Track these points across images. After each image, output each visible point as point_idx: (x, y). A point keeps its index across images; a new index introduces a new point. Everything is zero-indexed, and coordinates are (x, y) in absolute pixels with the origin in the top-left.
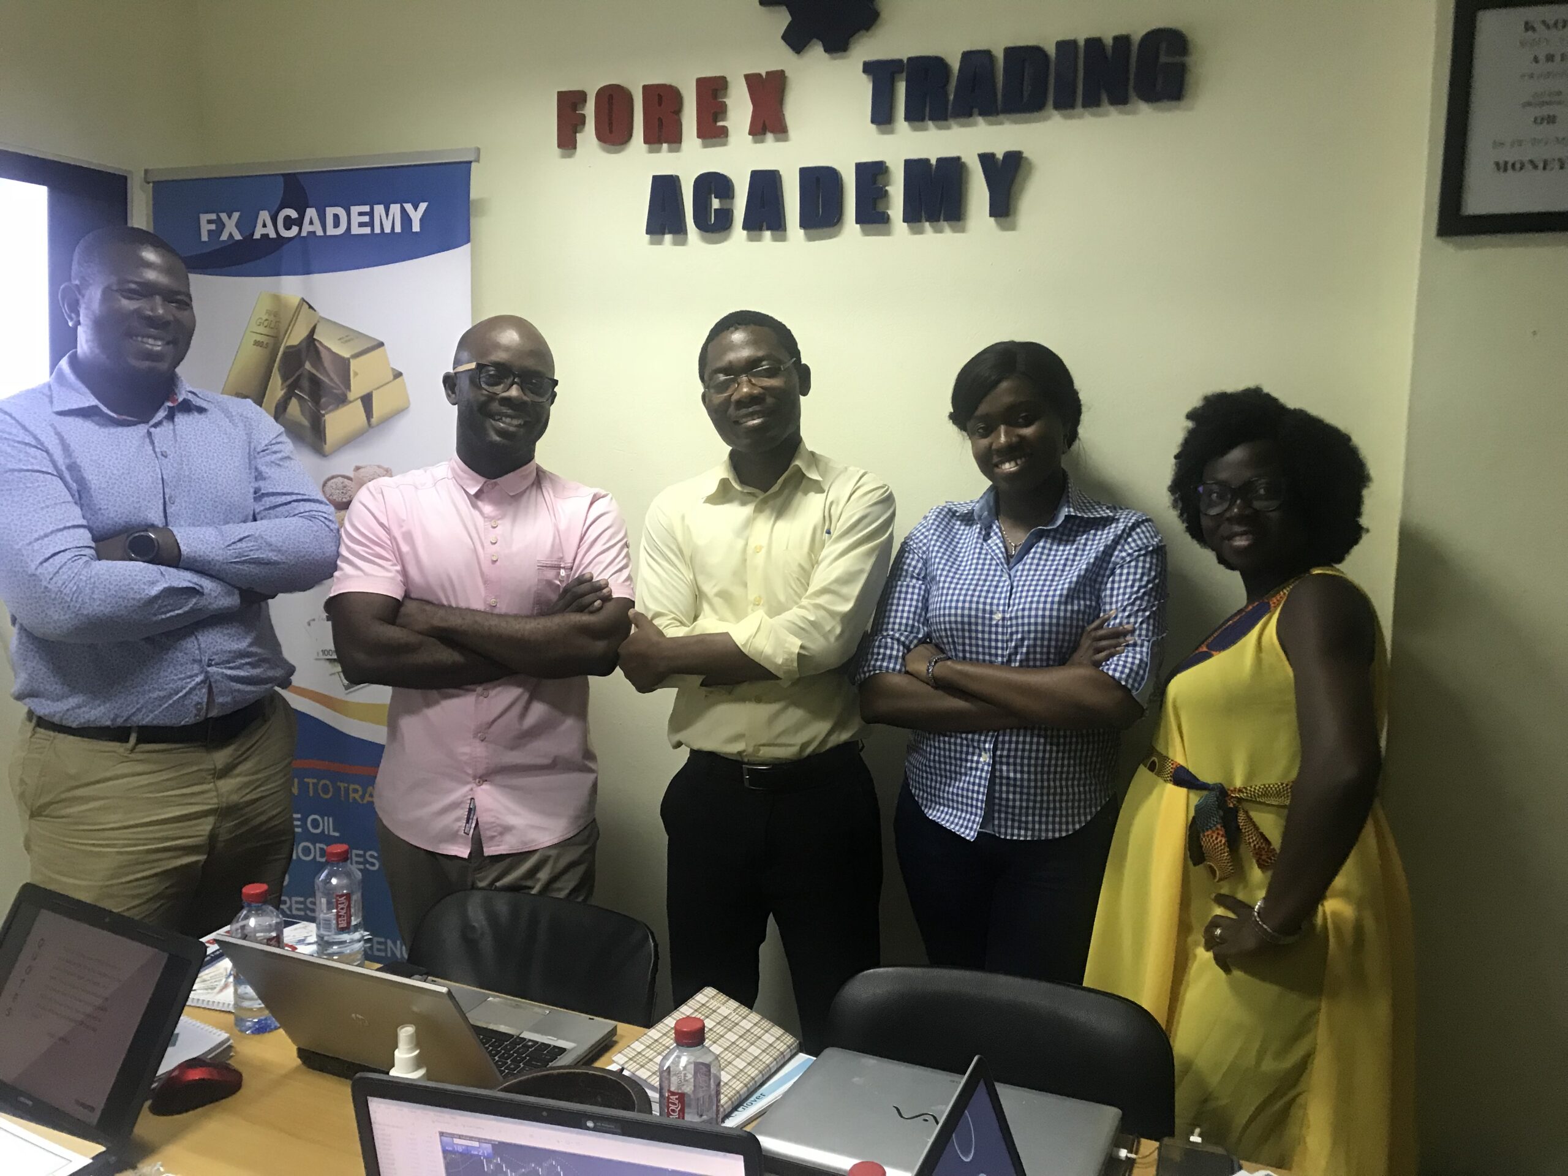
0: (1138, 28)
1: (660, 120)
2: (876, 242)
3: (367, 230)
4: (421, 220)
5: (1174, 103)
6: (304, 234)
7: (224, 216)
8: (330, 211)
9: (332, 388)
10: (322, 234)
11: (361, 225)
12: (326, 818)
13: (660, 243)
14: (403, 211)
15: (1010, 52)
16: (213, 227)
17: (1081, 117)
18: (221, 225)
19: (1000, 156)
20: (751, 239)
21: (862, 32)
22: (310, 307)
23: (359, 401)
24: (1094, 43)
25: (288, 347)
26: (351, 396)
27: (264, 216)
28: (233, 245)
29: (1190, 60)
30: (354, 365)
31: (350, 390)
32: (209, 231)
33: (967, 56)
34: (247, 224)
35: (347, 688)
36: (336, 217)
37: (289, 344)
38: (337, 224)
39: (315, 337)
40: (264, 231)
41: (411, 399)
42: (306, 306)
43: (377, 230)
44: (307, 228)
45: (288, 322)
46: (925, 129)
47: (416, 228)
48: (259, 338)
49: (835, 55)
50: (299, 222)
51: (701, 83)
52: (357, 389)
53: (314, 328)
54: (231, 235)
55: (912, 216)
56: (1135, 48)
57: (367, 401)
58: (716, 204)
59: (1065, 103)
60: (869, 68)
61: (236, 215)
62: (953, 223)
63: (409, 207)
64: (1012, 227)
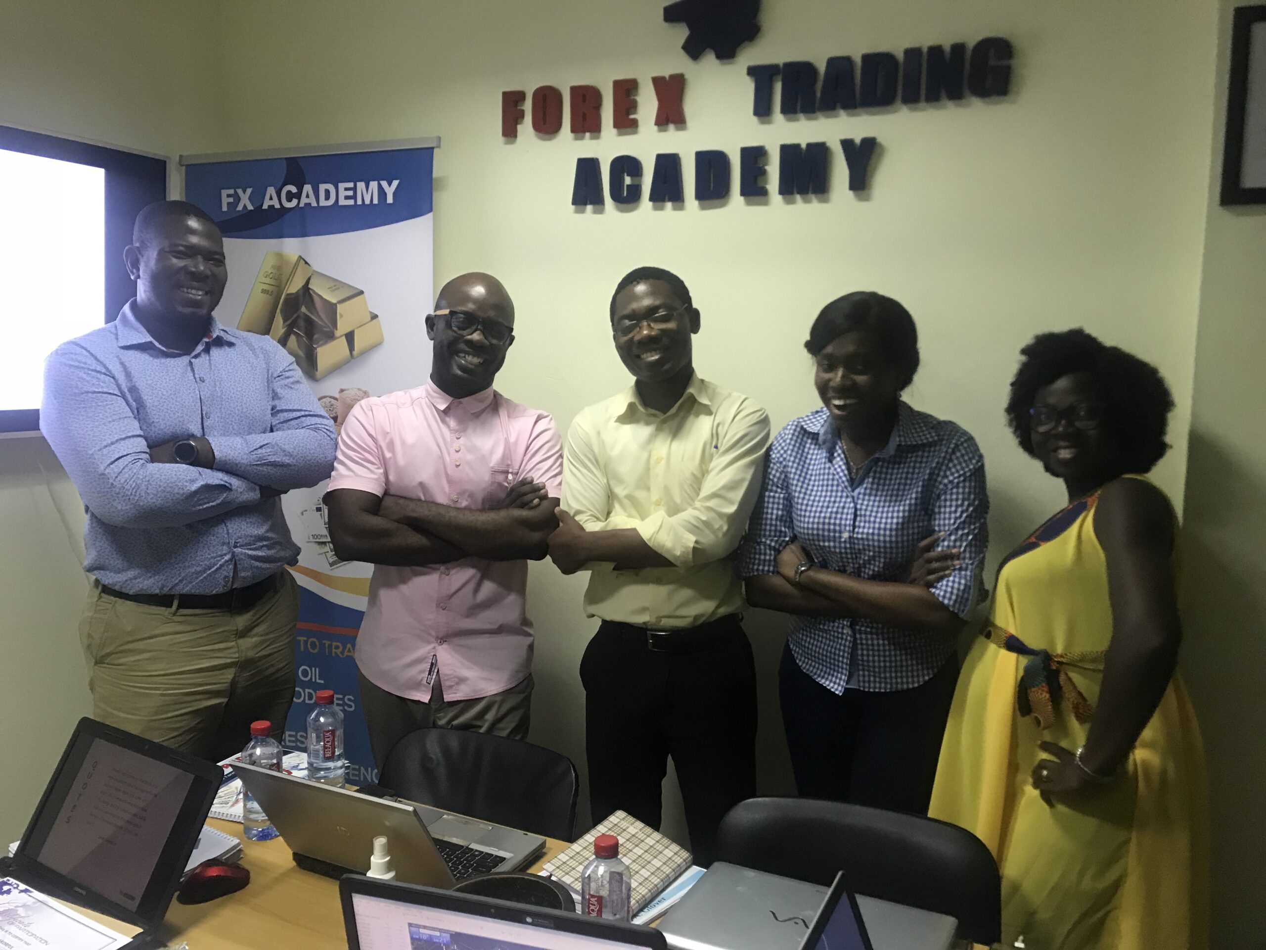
0: (972, 39)
1: (584, 114)
2: (757, 210)
3: (351, 202)
4: (395, 194)
5: (1001, 98)
6: (302, 205)
7: (240, 191)
8: (323, 187)
9: (322, 326)
10: (316, 205)
11: (347, 198)
12: (313, 669)
13: (583, 212)
14: (380, 187)
15: (866, 58)
16: (231, 200)
17: (923, 110)
18: (238, 199)
19: (858, 141)
20: (656, 208)
21: (746, 43)
22: (306, 263)
23: (344, 338)
24: (936, 51)
25: (288, 295)
26: (338, 333)
27: (271, 191)
28: (247, 214)
29: (1014, 63)
30: (340, 309)
31: (337, 329)
32: (229, 204)
33: (832, 62)
34: (258, 197)
35: (332, 565)
36: (327, 192)
37: (288, 292)
38: (327, 197)
39: (310, 286)
40: (271, 203)
41: (385, 337)
42: (302, 262)
43: (359, 202)
44: (304, 200)
45: (288, 275)
46: (797, 120)
47: (390, 200)
48: (265, 287)
49: (725, 61)
50: (298, 196)
51: (617, 84)
52: (343, 327)
53: (309, 279)
54: (245, 206)
55: (786, 190)
56: (969, 53)
57: (350, 337)
58: (628, 180)
59: (912, 99)
60: (752, 71)
61: (249, 191)
62: (820, 196)
63: (384, 184)
64: (867, 199)
